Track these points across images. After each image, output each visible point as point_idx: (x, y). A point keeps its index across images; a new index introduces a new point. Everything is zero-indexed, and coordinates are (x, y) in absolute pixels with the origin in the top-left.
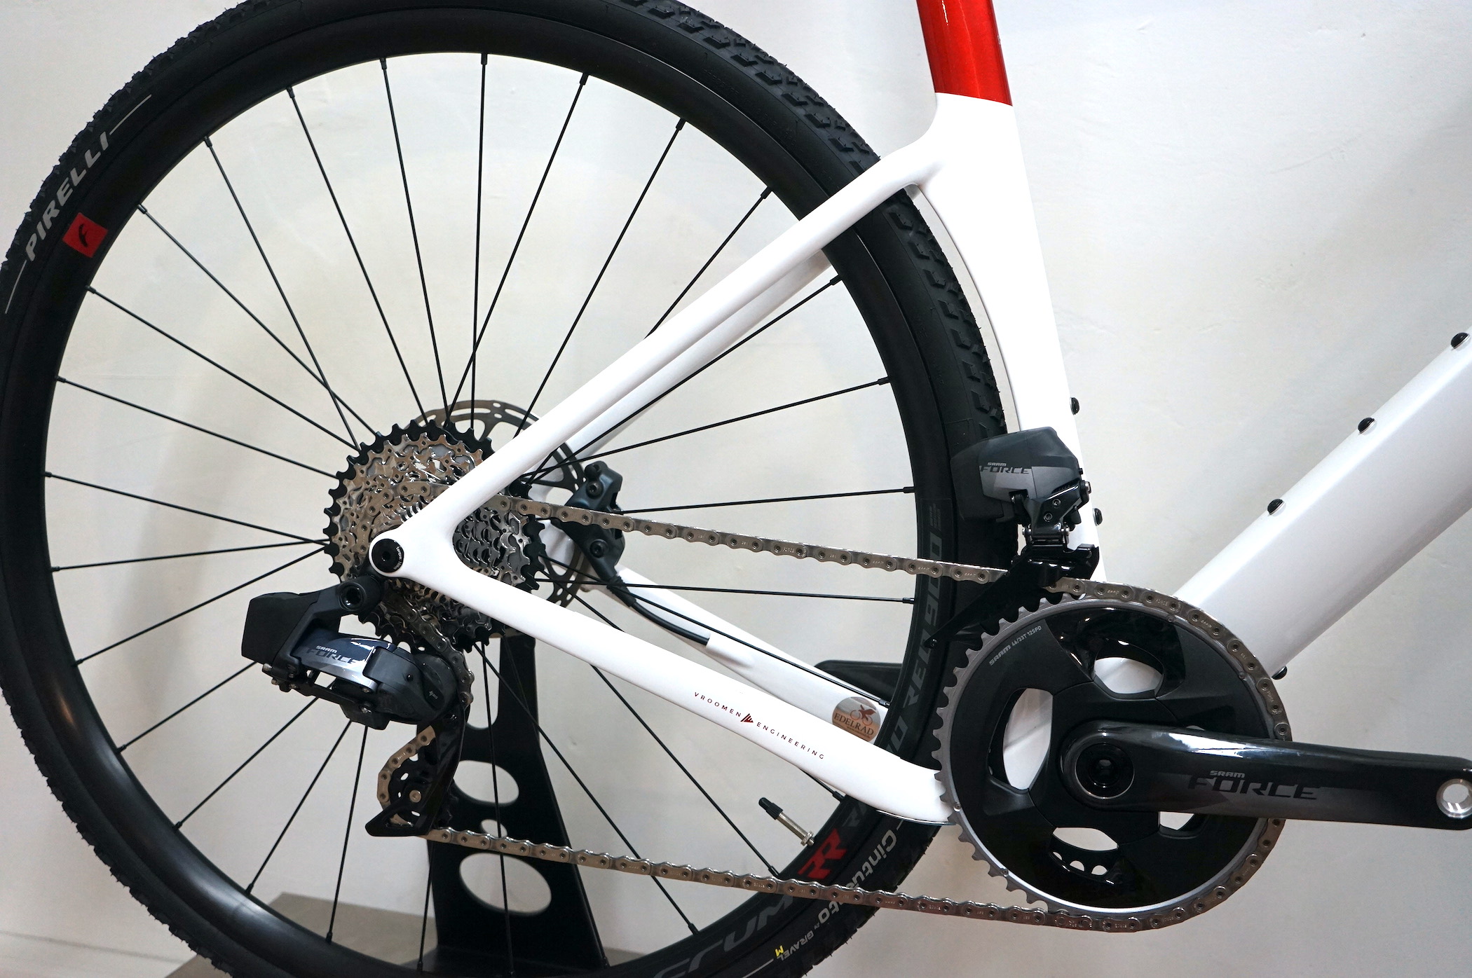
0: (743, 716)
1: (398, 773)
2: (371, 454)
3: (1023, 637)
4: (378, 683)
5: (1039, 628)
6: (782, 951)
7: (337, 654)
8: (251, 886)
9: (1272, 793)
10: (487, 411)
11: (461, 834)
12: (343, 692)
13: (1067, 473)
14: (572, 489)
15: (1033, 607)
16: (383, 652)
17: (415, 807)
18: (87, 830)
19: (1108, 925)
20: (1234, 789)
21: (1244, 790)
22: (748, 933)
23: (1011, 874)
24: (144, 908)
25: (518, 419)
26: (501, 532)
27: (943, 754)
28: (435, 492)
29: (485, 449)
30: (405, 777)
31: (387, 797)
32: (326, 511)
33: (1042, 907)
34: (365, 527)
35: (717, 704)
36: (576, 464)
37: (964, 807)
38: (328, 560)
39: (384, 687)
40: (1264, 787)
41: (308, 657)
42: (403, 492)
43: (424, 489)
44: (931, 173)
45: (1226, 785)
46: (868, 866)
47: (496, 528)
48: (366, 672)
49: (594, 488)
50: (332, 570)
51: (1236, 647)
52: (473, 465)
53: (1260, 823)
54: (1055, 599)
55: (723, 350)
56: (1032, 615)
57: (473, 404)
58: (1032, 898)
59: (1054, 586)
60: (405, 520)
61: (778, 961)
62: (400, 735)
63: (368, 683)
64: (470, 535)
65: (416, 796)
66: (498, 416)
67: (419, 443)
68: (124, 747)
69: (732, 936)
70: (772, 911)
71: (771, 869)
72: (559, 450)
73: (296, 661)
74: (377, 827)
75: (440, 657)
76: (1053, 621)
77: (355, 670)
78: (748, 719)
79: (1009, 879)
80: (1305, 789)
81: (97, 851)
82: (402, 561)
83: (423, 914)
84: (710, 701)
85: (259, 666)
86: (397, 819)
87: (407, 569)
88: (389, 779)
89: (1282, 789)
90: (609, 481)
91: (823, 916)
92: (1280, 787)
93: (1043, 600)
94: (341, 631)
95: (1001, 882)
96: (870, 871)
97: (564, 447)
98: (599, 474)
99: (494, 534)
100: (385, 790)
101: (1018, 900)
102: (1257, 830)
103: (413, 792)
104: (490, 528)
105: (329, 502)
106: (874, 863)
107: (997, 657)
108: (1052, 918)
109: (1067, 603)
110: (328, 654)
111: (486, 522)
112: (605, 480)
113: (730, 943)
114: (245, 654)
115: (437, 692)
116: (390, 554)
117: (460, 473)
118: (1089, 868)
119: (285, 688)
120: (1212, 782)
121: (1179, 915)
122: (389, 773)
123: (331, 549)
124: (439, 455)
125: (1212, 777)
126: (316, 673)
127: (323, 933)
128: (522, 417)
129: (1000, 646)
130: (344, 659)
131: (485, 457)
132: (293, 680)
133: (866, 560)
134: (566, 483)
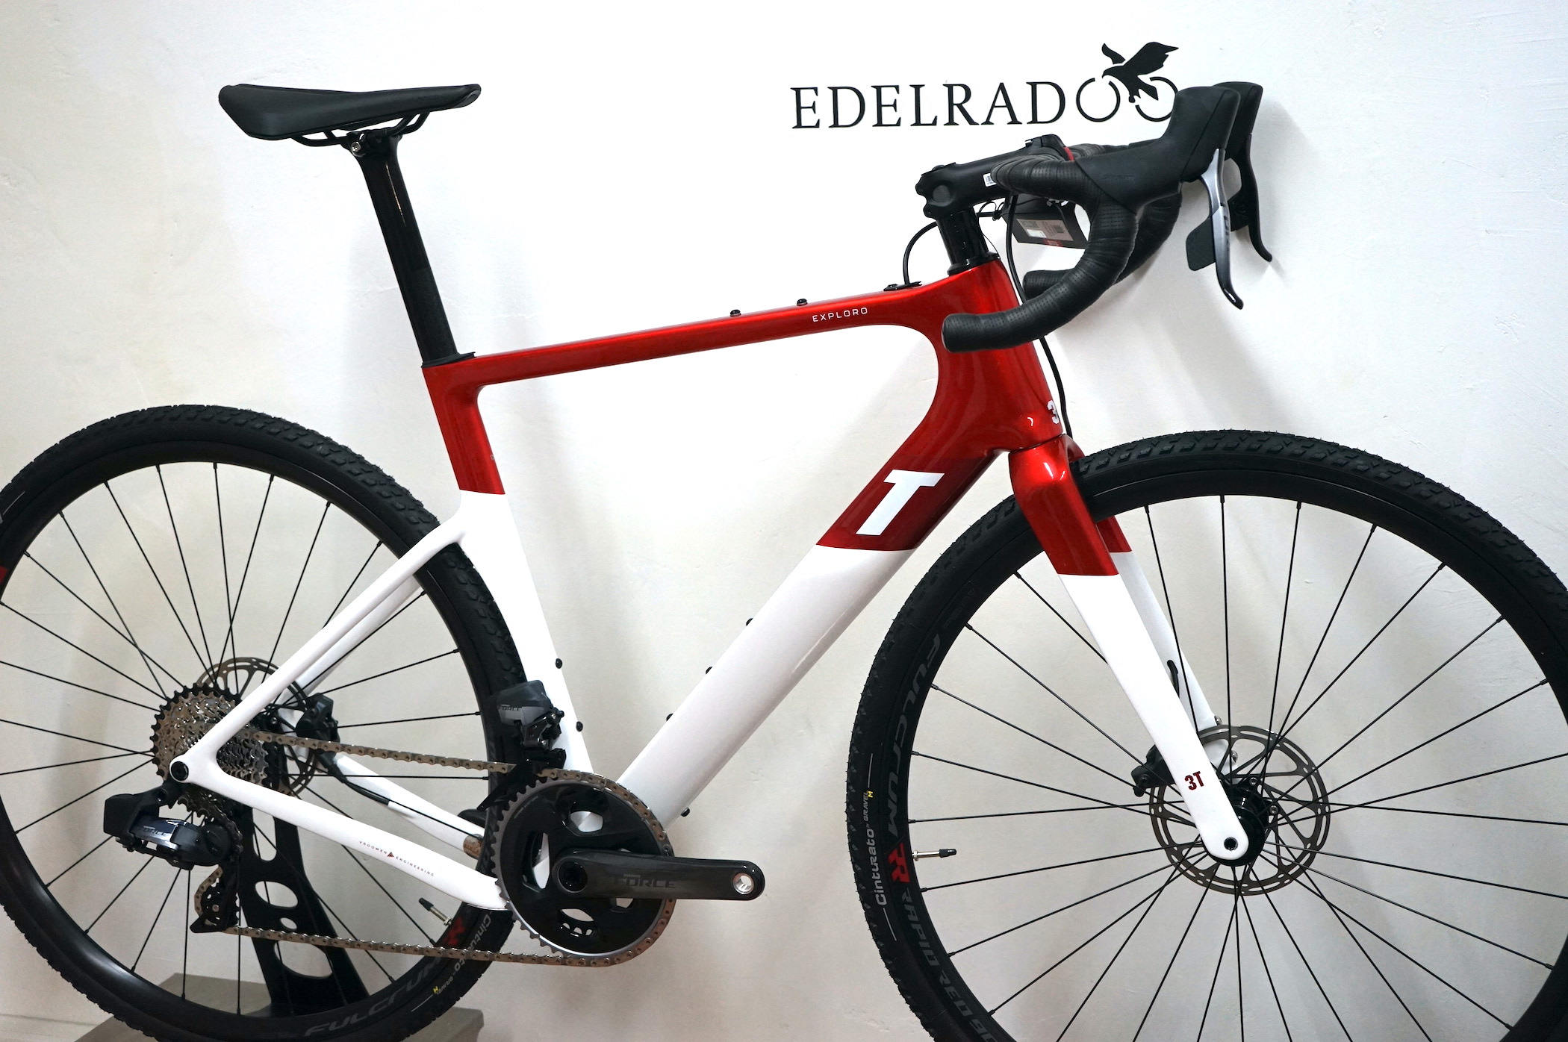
0: (388, 854)
1: (205, 894)
2: (173, 704)
3: (528, 803)
4: (179, 846)
5: (537, 797)
6: (437, 989)
7: (155, 830)
8: (134, 968)
9: (655, 885)
10: (248, 664)
11: (266, 932)
12: (162, 852)
13: (541, 710)
14: (303, 710)
15: (533, 785)
16: (182, 827)
17: (217, 914)
18: (32, 938)
19: (594, 963)
20: (636, 885)
21: (641, 885)
22: (419, 980)
23: (541, 937)
24: (70, 984)
25: (265, 667)
26: (250, 749)
27: (497, 869)
28: (207, 728)
29: (237, 699)
30: (209, 897)
31: (201, 910)
32: (151, 738)
33: (560, 955)
34: (171, 750)
35: (373, 847)
36: (304, 695)
37: (512, 899)
38: (155, 768)
39: (182, 848)
40: (650, 882)
41: (139, 833)
42: (190, 729)
43: (201, 727)
44: (462, 536)
45: (632, 882)
46: (478, 936)
47: (246, 747)
48: (172, 840)
49: (312, 712)
50: (158, 773)
51: (637, 804)
52: (232, 708)
53: (663, 902)
54: (544, 780)
55: (385, 619)
56: (534, 790)
57: (235, 660)
58: (554, 950)
59: (541, 773)
60: (190, 747)
61: (435, 995)
62: (202, 873)
63: (173, 846)
64: (231, 752)
65: (216, 908)
66: (256, 667)
67: (198, 697)
68: (49, 884)
69: (410, 982)
70: (430, 966)
71: (431, 941)
72: (292, 685)
73: (132, 835)
74: (198, 927)
75: (222, 826)
76: (543, 793)
77: (166, 839)
78: (391, 855)
79: (540, 940)
80: (670, 883)
81: (38, 950)
82: (188, 774)
83: (237, 979)
84: (368, 846)
85: (114, 838)
86: (208, 922)
87: (191, 778)
88: (200, 899)
89: (659, 883)
90: (323, 706)
91: (457, 967)
92: (658, 882)
93: (538, 781)
94: (160, 816)
95: (536, 941)
96: (479, 939)
97: (294, 683)
98: (316, 702)
99: (245, 751)
100: (199, 906)
101: (546, 952)
102: (662, 906)
103: (214, 906)
104: (243, 747)
105: (152, 733)
106: (481, 934)
107: (517, 814)
108: (565, 961)
109: (550, 783)
110: (151, 830)
111: (240, 744)
112: (321, 705)
113: (409, 987)
114: (106, 831)
115: (216, 847)
116: (181, 770)
117: (223, 715)
118: (584, 931)
119: (130, 850)
120: (625, 880)
121: (629, 955)
122: (200, 895)
123: (156, 761)
124: (211, 702)
125: (625, 878)
126: (146, 843)
127: (180, 995)
128: (266, 666)
129: (519, 809)
130: (159, 833)
131: (236, 704)
132: (134, 845)
133: (442, 761)
134: (299, 708)
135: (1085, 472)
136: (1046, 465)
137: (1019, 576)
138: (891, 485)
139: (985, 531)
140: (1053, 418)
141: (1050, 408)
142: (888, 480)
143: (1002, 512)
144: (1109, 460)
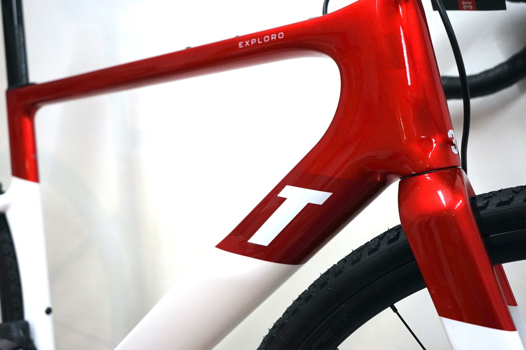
135: (484, 208)
136: (440, 193)
137: (395, 310)
138: (284, 199)
139: (366, 257)
140: (453, 147)
141: (450, 136)
142: (281, 195)
143: (386, 240)
144: (513, 197)
